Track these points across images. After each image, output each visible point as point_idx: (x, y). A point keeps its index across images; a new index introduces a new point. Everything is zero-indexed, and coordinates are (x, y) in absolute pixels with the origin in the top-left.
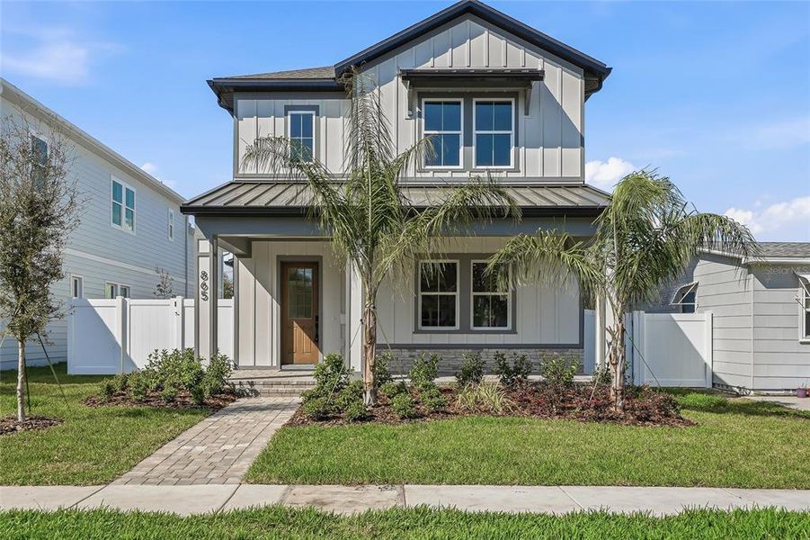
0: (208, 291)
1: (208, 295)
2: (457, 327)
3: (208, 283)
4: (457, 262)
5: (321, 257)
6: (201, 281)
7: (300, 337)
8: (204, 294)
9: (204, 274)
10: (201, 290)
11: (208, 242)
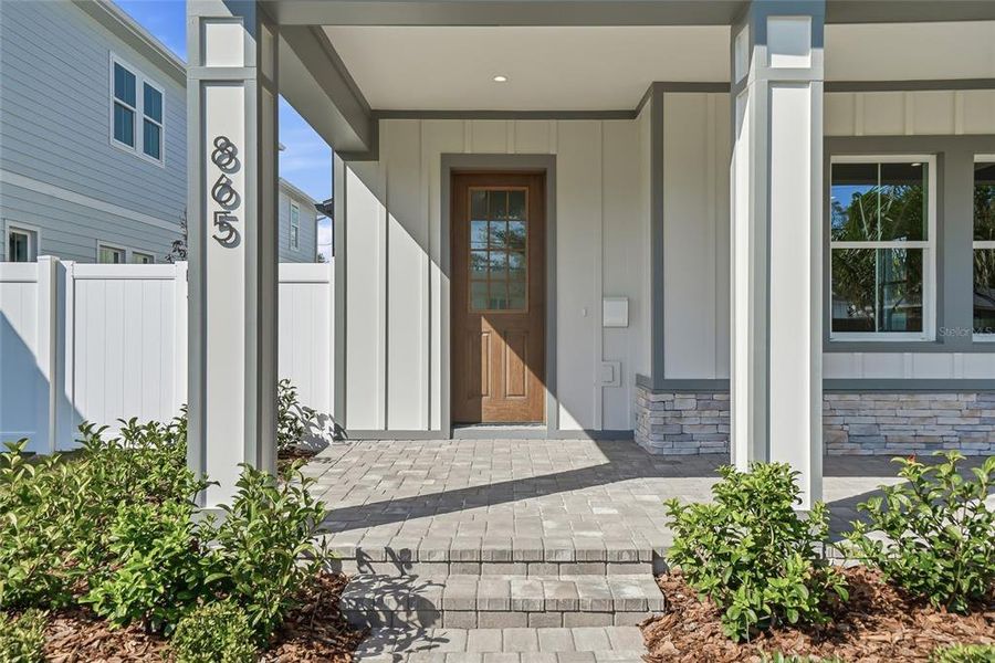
0: (240, 212)
1: (240, 226)
2: (929, 331)
3: (239, 181)
4: (931, 160)
5: (554, 157)
6: (213, 173)
7: (499, 359)
8: (222, 223)
9: (226, 147)
10: (213, 206)
11: (238, 30)
